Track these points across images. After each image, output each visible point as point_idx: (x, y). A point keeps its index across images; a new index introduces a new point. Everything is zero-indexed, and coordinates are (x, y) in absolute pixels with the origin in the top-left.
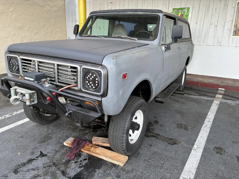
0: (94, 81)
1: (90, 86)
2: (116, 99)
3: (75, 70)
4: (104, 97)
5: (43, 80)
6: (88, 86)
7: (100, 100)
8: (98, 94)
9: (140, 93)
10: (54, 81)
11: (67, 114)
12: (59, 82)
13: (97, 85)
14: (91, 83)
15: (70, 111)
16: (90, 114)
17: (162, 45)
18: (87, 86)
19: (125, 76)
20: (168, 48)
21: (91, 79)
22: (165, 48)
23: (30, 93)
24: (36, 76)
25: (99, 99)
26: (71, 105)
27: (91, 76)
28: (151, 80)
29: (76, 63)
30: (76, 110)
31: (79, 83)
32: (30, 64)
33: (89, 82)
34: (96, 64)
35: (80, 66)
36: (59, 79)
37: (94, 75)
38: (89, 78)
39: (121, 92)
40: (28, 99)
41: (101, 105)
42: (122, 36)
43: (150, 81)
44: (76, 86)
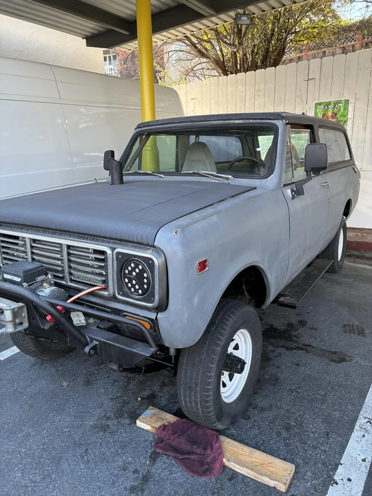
0: (140, 277)
1: (133, 290)
2: (186, 315)
3: (103, 257)
4: (161, 312)
5: (39, 279)
6: (130, 289)
7: (154, 318)
8: (149, 305)
9: (243, 290)
10: (62, 278)
11: (87, 349)
12: (72, 280)
13: (145, 286)
14: (134, 282)
15: (94, 341)
16: (133, 348)
17: (285, 185)
18: (126, 289)
19: (203, 265)
20: (298, 192)
21: (134, 274)
22: (292, 193)
23: (13, 309)
24: (25, 272)
25: (153, 316)
26: (95, 328)
27: (133, 269)
28: (264, 266)
29: (103, 241)
30: (106, 339)
31: (110, 283)
32: (17, 244)
33: (130, 281)
34: (142, 244)
35: (111, 247)
36: (71, 274)
37: (140, 267)
38: (130, 273)
39: (196, 300)
40: (9, 322)
41: (157, 329)
42: (201, 172)
43: (261, 266)
44: (105, 289)
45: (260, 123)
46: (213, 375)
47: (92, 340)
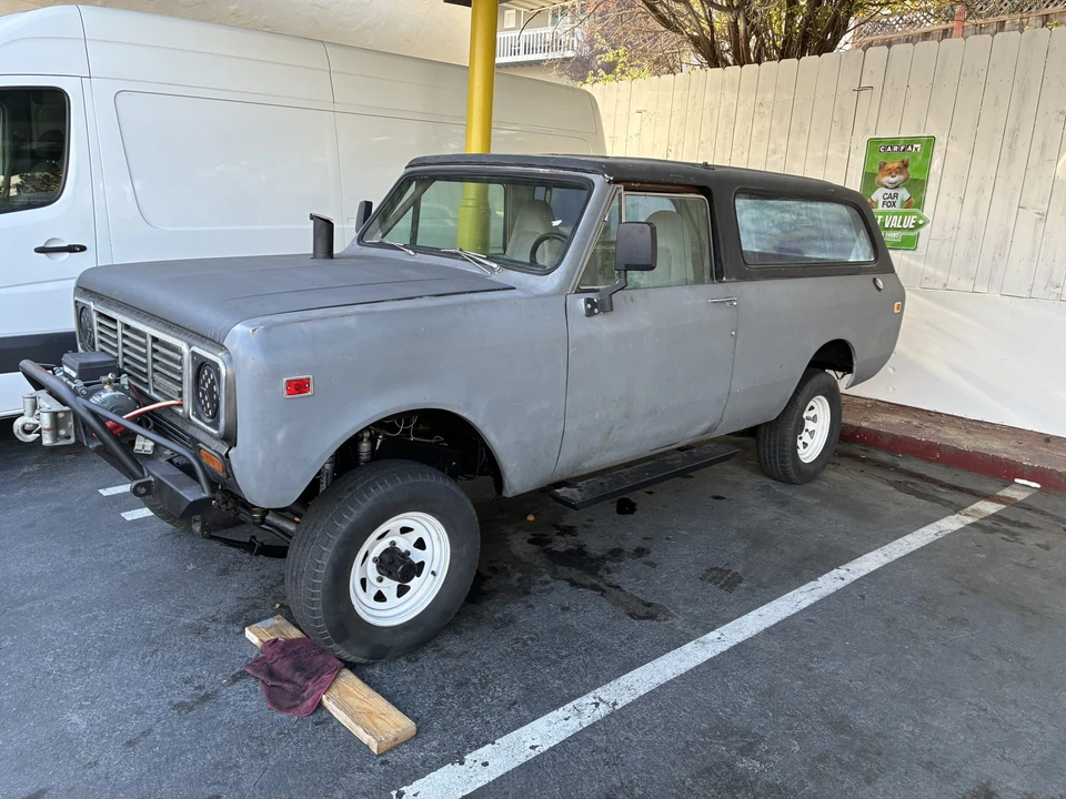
0: (211, 391)
1: (205, 409)
3: (179, 358)
4: (231, 445)
5: (103, 379)
6: (202, 407)
7: (226, 454)
8: (215, 432)
10: (146, 384)
12: (156, 390)
13: (214, 405)
14: (206, 398)
15: (151, 477)
17: (579, 291)
20: (602, 304)
21: (207, 386)
22: (586, 305)
23: (55, 413)
24: (81, 365)
25: (223, 450)
26: (164, 461)
27: (206, 379)
30: (163, 476)
31: (186, 396)
33: (204, 396)
34: (216, 342)
35: (188, 344)
36: (154, 381)
37: (211, 376)
38: (204, 384)
39: (280, 436)
40: (47, 428)
41: (228, 471)
44: (180, 405)
45: (571, 176)
46: (326, 563)
47: (150, 474)
